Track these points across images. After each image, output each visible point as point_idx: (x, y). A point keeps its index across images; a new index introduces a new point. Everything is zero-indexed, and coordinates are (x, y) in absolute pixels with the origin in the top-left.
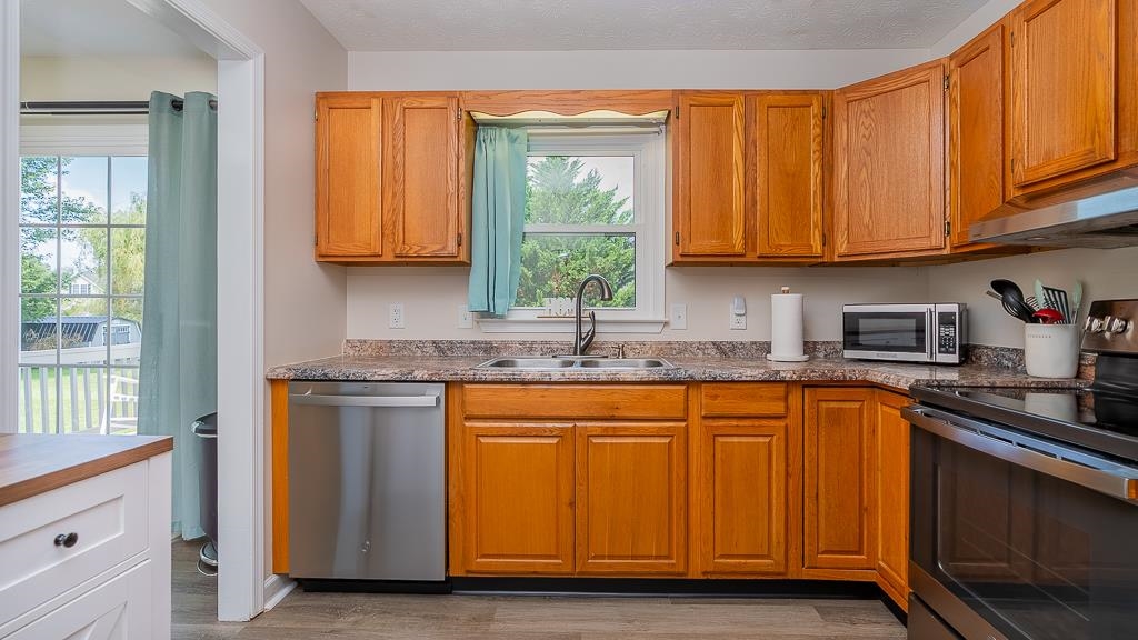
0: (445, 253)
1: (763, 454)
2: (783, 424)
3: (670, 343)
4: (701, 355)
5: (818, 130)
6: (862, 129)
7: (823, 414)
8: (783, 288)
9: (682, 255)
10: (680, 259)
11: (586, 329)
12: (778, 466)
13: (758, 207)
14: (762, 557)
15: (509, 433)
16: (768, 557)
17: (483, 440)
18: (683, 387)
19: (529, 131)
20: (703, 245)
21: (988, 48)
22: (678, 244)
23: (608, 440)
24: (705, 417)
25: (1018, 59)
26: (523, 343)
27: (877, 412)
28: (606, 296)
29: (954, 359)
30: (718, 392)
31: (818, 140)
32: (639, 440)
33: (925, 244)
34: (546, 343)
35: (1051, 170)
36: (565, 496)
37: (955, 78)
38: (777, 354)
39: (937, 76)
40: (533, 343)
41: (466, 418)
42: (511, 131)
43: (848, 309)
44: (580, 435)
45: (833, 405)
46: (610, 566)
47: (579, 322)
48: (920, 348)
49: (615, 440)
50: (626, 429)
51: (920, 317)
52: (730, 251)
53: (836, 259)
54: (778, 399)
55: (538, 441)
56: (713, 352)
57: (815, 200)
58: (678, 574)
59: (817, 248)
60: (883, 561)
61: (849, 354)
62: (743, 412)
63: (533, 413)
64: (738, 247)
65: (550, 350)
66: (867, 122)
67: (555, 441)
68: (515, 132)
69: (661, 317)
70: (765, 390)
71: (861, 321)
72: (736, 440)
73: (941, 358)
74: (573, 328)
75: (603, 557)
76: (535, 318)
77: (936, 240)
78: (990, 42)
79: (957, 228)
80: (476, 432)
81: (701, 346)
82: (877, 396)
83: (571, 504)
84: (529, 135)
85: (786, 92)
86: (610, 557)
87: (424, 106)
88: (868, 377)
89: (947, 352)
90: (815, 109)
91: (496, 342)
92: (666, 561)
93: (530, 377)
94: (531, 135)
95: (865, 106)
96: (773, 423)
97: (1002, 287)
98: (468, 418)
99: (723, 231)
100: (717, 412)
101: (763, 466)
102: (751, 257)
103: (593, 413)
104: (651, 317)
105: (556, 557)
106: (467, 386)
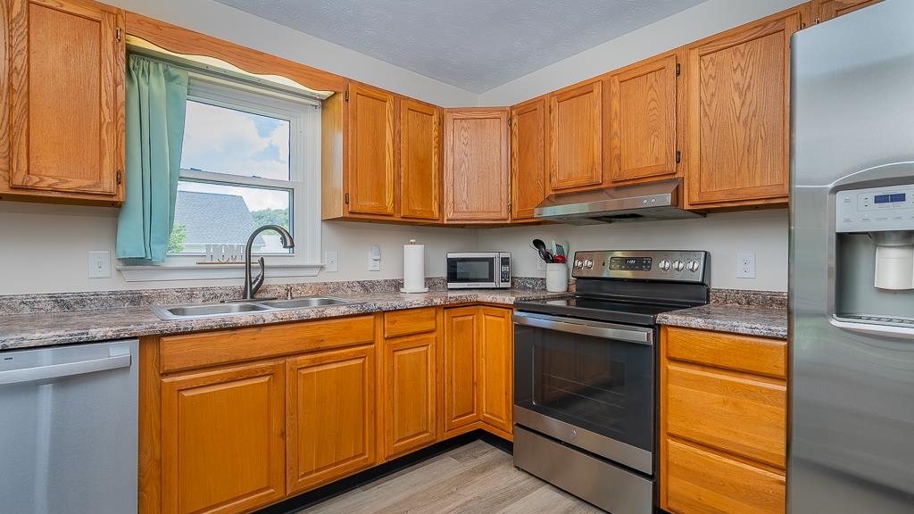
0: (99, 190)
1: (423, 358)
2: (434, 336)
3: (325, 284)
4: (350, 292)
5: (436, 133)
6: (462, 139)
7: (454, 324)
8: (412, 241)
9: (351, 213)
10: (348, 215)
11: (255, 274)
12: (431, 366)
13: (402, 180)
14: (423, 433)
15: (219, 380)
16: (426, 432)
17: (186, 394)
18: (372, 317)
19: (191, 74)
20: (366, 204)
21: (536, 109)
22: (347, 203)
23: (315, 370)
24: (387, 339)
25: (554, 121)
26: (181, 291)
27: (482, 320)
28: (289, 244)
29: (508, 285)
30: (396, 318)
31: (437, 139)
32: (340, 365)
33: (498, 216)
34: (208, 289)
35: (571, 183)
36: (276, 427)
37: (515, 120)
38: (408, 288)
39: (504, 117)
40: (192, 290)
41: (162, 375)
42: (171, 69)
43: (451, 256)
44: (291, 369)
45: (460, 319)
46: (317, 478)
47: (248, 268)
48: (491, 279)
49: (320, 369)
50: (330, 357)
51: (491, 260)
52: (384, 212)
53: (445, 222)
54: (432, 319)
55: (249, 382)
56: (358, 289)
57: (434, 181)
58: (371, 465)
59: (437, 215)
60: (487, 413)
61: (451, 285)
62: (411, 331)
63: (243, 356)
64: (390, 210)
65: (212, 296)
66: (466, 134)
67: (267, 378)
68: (174, 71)
69: (318, 263)
70: (425, 314)
71: (458, 264)
72: (406, 352)
73: (503, 285)
74: (243, 274)
75: (311, 473)
76: (194, 265)
77: (504, 214)
78: (537, 107)
79: (516, 209)
80: (178, 387)
81: (350, 285)
82: (481, 311)
83: (282, 434)
84: (190, 78)
85: (418, 102)
86: (317, 471)
87: (64, 9)
88: (479, 299)
89: (505, 281)
90: (435, 118)
91: (146, 291)
92: (362, 458)
93: (243, 321)
94: (194, 78)
95: (464, 124)
96: (428, 336)
97: (538, 244)
98: (166, 374)
99: (380, 197)
100: (396, 333)
101: (423, 368)
102: (397, 218)
103: (302, 348)
104: (309, 263)
105: (268, 488)
106: (165, 339)
